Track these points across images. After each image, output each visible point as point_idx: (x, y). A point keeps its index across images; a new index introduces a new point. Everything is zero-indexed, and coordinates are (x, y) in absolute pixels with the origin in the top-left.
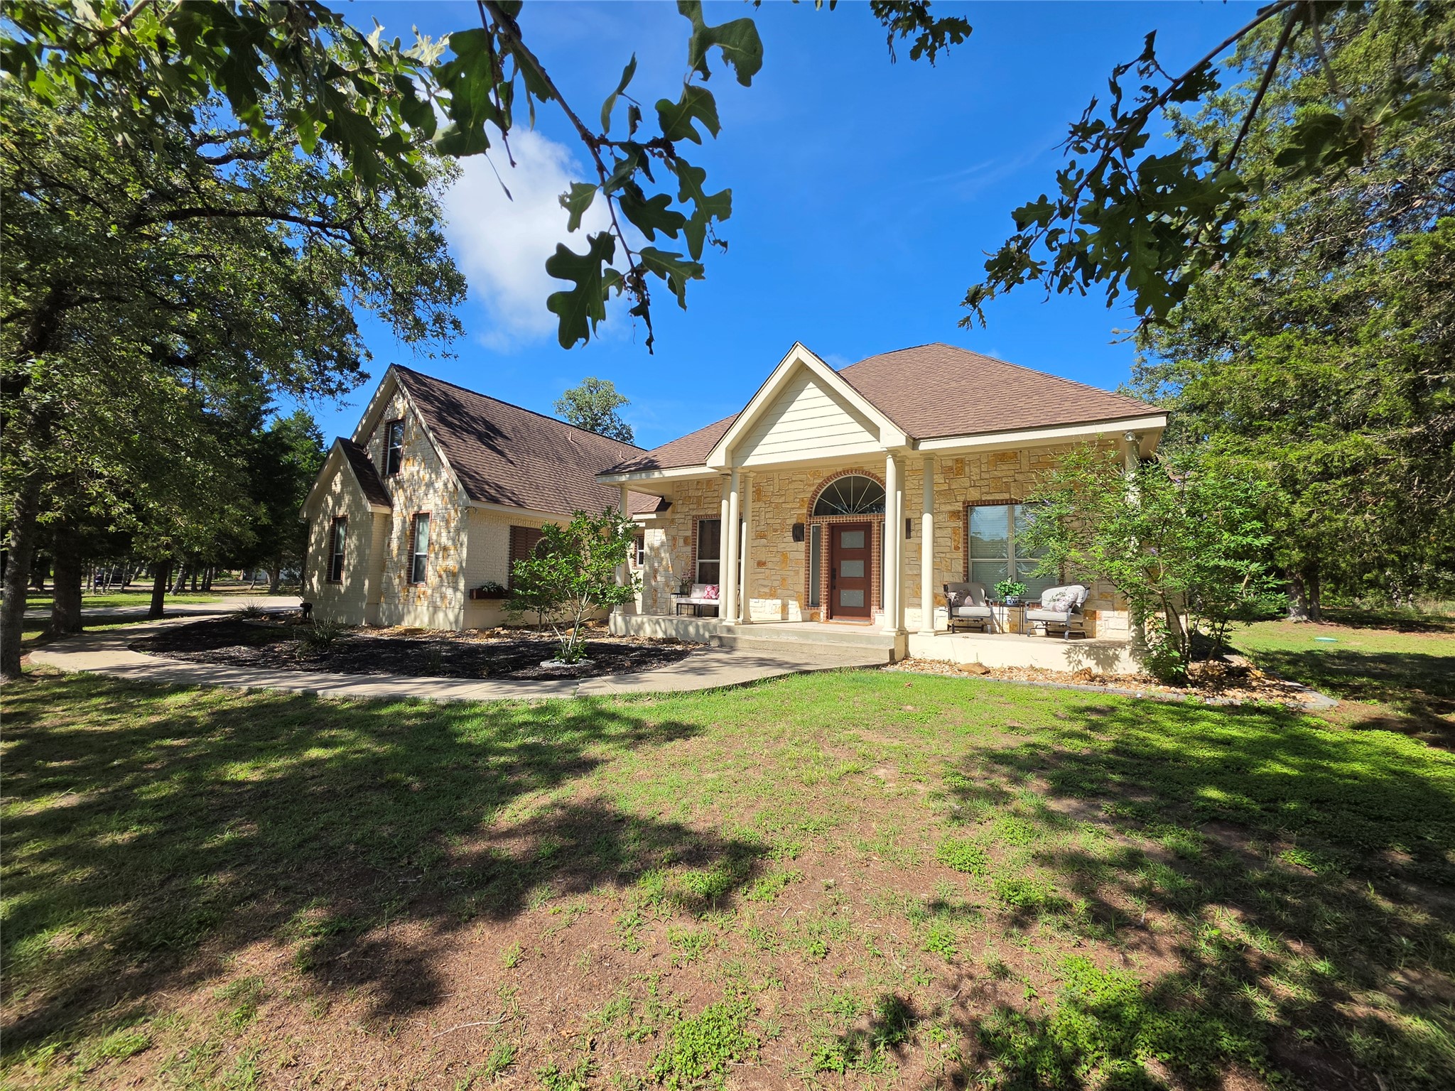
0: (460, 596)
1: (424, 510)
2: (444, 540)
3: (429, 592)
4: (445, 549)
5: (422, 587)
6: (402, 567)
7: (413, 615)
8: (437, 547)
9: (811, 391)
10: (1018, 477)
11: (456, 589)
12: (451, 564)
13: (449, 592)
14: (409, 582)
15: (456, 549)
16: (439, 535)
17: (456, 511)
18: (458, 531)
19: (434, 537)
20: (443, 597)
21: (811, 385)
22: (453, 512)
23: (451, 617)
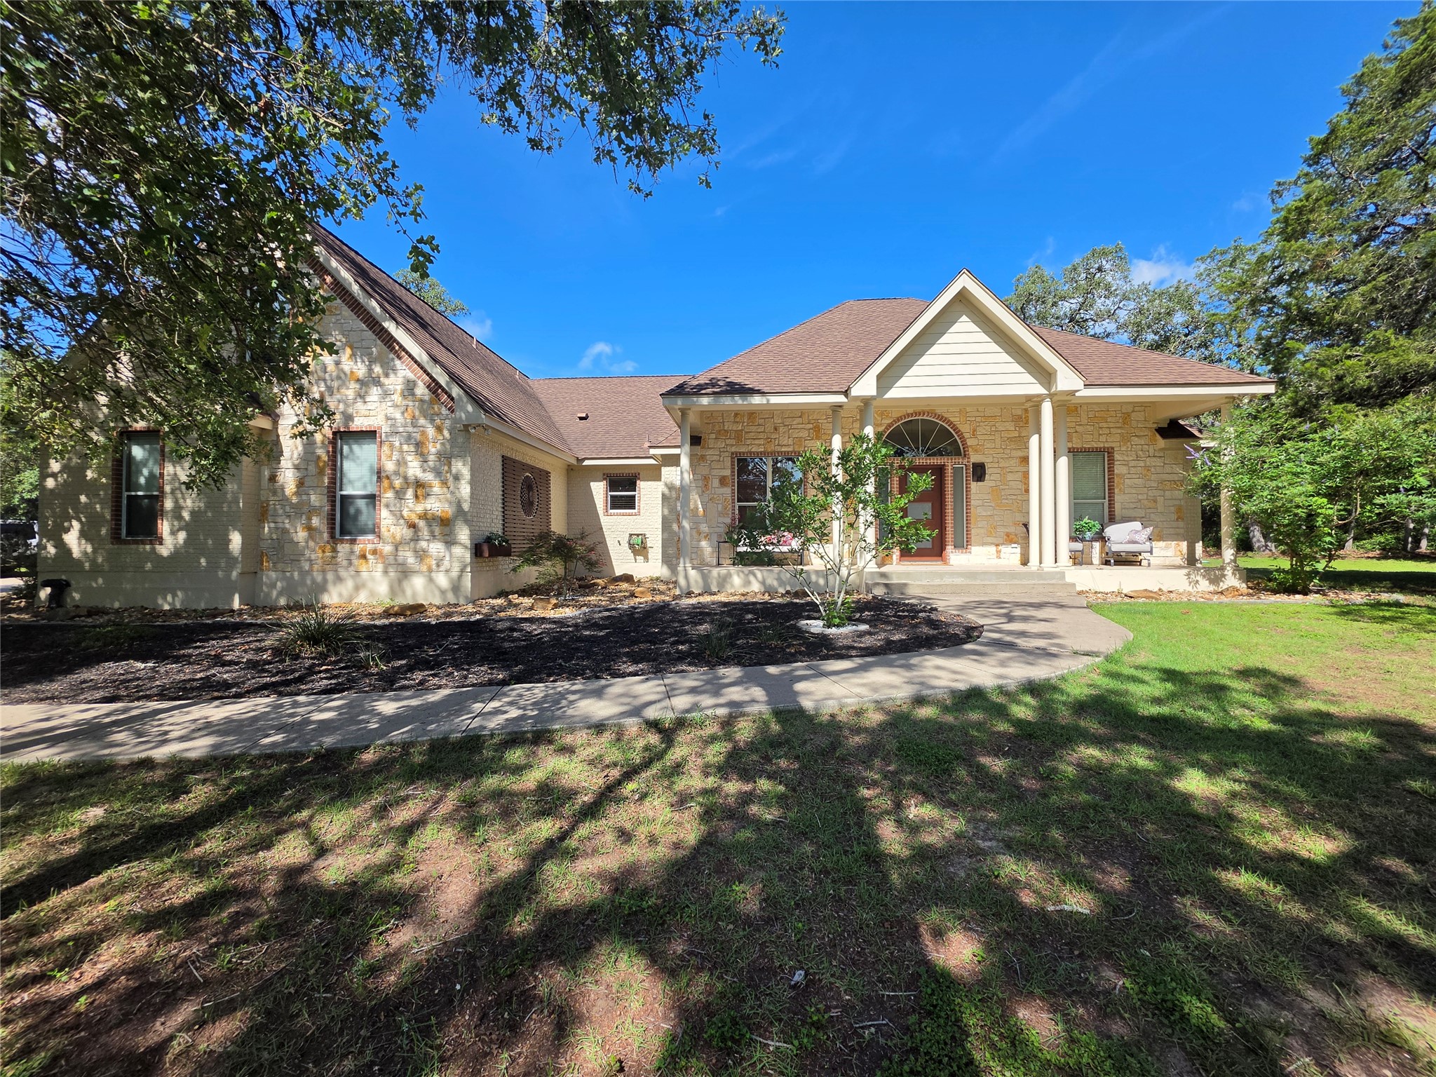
0: (462, 553)
1: (359, 424)
2: (414, 469)
3: (388, 549)
4: (419, 484)
5: (365, 542)
6: (312, 511)
7: (350, 584)
8: (398, 483)
9: (964, 325)
10: (1079, 429)
11: (450, 542)
12: (437, 505)
13: (436, 548)
14: (332, 536)
15: (444, 483)
16: (401, 463)
17: (439, 429)
18: (446, 458)
19: (390, 466)
20: (421, 555)
21: (964, 318)
22: (431, 431)
23: (442, 580)
